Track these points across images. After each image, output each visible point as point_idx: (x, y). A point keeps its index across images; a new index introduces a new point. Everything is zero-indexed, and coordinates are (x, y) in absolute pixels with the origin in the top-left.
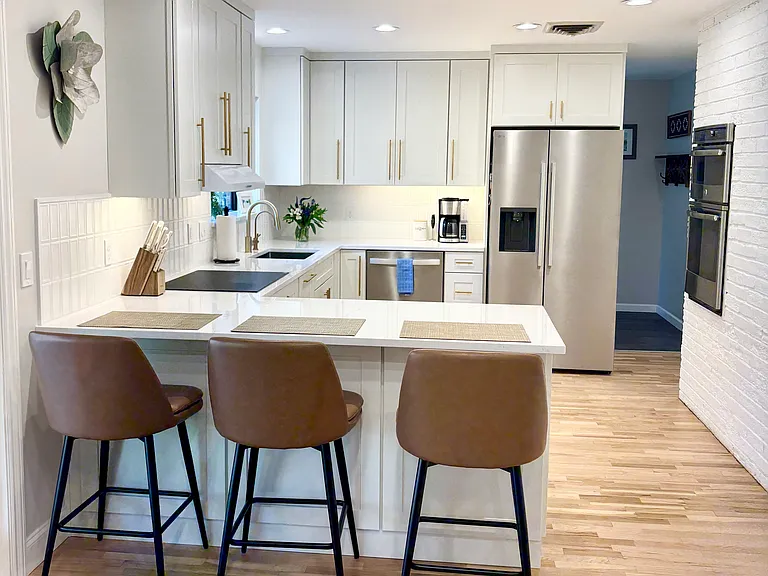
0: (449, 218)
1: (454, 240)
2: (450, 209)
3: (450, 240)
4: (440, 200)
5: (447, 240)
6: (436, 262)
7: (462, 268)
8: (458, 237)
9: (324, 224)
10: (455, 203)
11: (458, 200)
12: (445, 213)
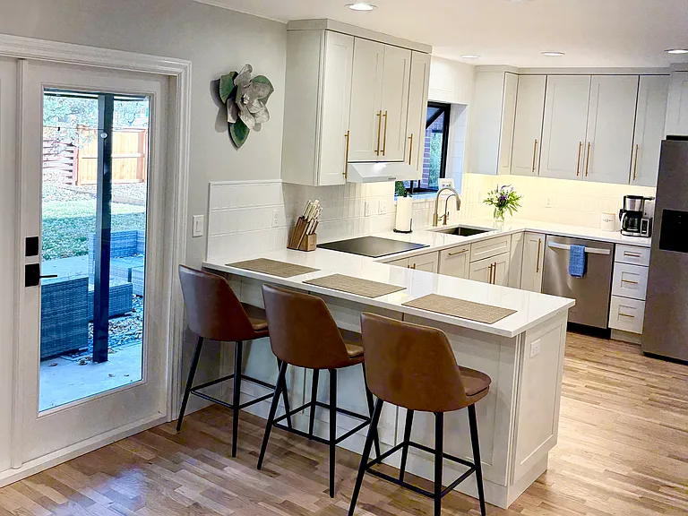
0: (630, 214)
1: (635, 234)
2: (633, 205)
3: (631, 234)
4: (625, 197)
5: (628, 233)
6: (607, 252)
7: (630, 260)
8: (639, 232)
9: (518, 208)
10: (638, 201)
11: (641, 198)
12: (628, 209)
